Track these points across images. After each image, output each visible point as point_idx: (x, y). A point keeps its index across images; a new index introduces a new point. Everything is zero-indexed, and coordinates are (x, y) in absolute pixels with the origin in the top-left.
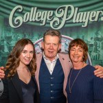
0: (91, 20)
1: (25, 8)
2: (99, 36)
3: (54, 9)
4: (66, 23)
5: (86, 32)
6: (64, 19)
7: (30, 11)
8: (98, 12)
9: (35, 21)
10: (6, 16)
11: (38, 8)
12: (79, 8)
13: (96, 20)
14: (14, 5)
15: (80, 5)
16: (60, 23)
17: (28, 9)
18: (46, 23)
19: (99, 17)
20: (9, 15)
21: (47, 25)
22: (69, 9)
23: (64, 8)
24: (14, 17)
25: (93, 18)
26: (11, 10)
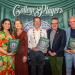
3: (36, 7)
4: (42, 14)
6: (41, 12)
7: (24, 8)
11: (28, 6)
12: (49, 6)
16: (39, 14)
17: (23, 6)
18: (32, 14)
19: (59, 11)
22: (44, 7)
23: (41, 6)
24: (15, 10)
25: (56, 12)
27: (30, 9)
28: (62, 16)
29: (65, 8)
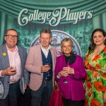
1: (30, 10)
2: (87, 31)
3: (52, 11)
4: (61, 21)
5: (77, 28)
6: (60, 18)
7: (33, 13)
8: (86, 12)
9: (38, 20)
11: (40, 10)
12: (71, 9)
13: (84, 18)
16: (57, 22)
18: (46, 21)
19: (86, 16)
20: (18, 16)
21: (47, 23)
22: (63, 10)
23: (59, 10)
24: (22, 17)
25: (82, 17)
26: (19, 12)
27: (42, 14)
28: (92, 23)
29: (95, 11)
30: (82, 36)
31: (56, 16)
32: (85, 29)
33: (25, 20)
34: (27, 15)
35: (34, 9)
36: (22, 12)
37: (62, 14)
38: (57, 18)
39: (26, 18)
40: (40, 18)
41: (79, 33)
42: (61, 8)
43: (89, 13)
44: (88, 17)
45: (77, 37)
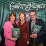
0: (40, 8)
1: (16, 3)
2: (42, 14)
3: (26, 3)
4: (30, 9)
5: (38, 12)
7: (17, 4)
8: (42, 5)
9: (19, 8)
10: (8, 6)
12: (35, 3)
13: (41, 7)
14: (11, 1)
15: (36, 2)
16: (28, 9)
20: (10, 5)
21: (24, 9)
22: (32, 3)
23: (30, 3)
24: (11, 6)
25: (40, 7)
26: (10, 3)
28: (45, 10)
30: (40, 16)
31: (28, 6)
32: (42, 12)
33: (13, 7)
34: (14, 5)
35: (18, 2)
36: (12, 3)
37: (31, 5)
38: (29, 7)
39: (13, 6)
40: (21, 7)
41: (39, 15)
42: (31, 2)
43: (44, 5)
44: (44, 7)
45: (38, 16)
